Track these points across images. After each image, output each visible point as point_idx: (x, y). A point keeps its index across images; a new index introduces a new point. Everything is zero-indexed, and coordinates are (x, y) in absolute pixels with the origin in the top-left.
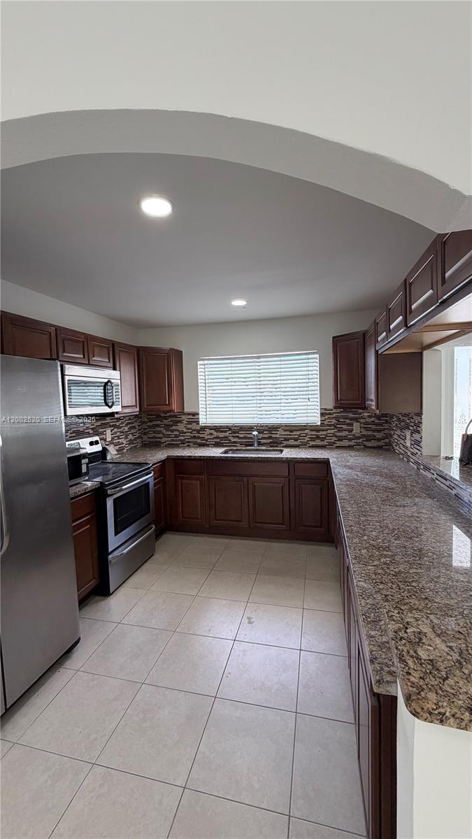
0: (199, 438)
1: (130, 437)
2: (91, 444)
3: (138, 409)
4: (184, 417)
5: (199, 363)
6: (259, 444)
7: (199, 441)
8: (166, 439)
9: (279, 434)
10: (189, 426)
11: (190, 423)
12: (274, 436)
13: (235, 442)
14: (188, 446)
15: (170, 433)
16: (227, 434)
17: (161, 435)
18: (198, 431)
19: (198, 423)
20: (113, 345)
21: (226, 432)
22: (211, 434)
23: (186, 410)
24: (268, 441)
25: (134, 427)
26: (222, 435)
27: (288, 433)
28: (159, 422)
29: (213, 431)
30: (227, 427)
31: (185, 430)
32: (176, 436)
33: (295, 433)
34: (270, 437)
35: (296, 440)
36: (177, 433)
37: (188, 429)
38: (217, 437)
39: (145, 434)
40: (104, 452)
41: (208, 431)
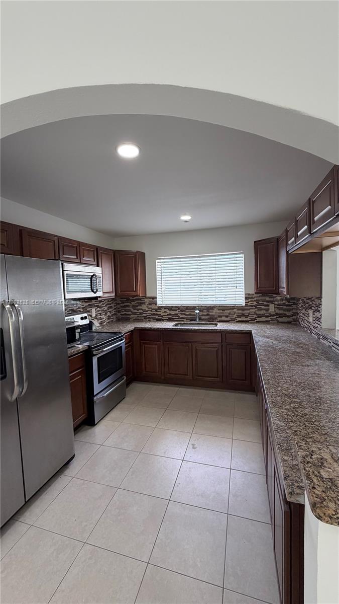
0: (157, 315)
1: (109, 314)
2: (82, 319)
3: (114, 294)
4: (146, 300)
5: (157, 261)
6: (200, 319)
7: (157, 317)
8: (133, 316)
9: (215, 312)
10: (150, 306)
11: (150, 304)
12: (210, 314)
13: (182, 318)
14: (149, 320)
15: (136, 311)
16: (177, 312)
17: (130, 313)
18: (156, 310)
19: (156, 304)
20: (97, 249)
21: (176, 310)
22: (165, 312)
23: (148, 295)
24: (207, 317)
25: (111, 307)
26: (173, 313)
27: (221, 311)
28: (128, 304)
29: (167, 310)
30: (177, 307)
31: (147, 309)
32: (141, 314)
33: (226, 311)
34: (208, 315)
35: (227, 316)
36: (140, 311)
37: (149, 308)
38: (170, 315)
39: (119, 312)
40: (90, 325)
41: (163, 310)
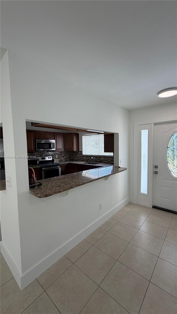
1: (65, 157)
2: (49, 158)
3: (63, 150)
4: (79, 152)
5: (83, 136)
6: (96, 161)
7: (82, 160)
8: (75, 159)
12: (100, 159)
13: (91, 161)
18: (82, 157)
19: (82, 154)
20: (54, 133)
21: (89, 157)
23: (80, 150)
25: (67, 155)
28: (73, 154)
32: (78, 158)
33: (106, 159)
38: (87, 159)
39: (71, 157)
40: (53, 160)
41: (85, 157)
